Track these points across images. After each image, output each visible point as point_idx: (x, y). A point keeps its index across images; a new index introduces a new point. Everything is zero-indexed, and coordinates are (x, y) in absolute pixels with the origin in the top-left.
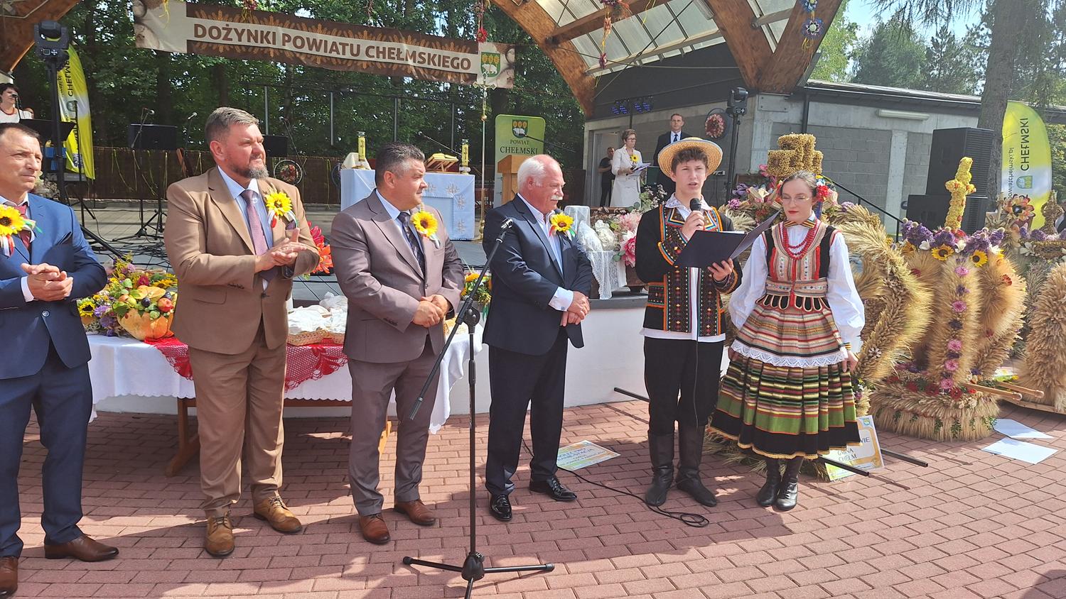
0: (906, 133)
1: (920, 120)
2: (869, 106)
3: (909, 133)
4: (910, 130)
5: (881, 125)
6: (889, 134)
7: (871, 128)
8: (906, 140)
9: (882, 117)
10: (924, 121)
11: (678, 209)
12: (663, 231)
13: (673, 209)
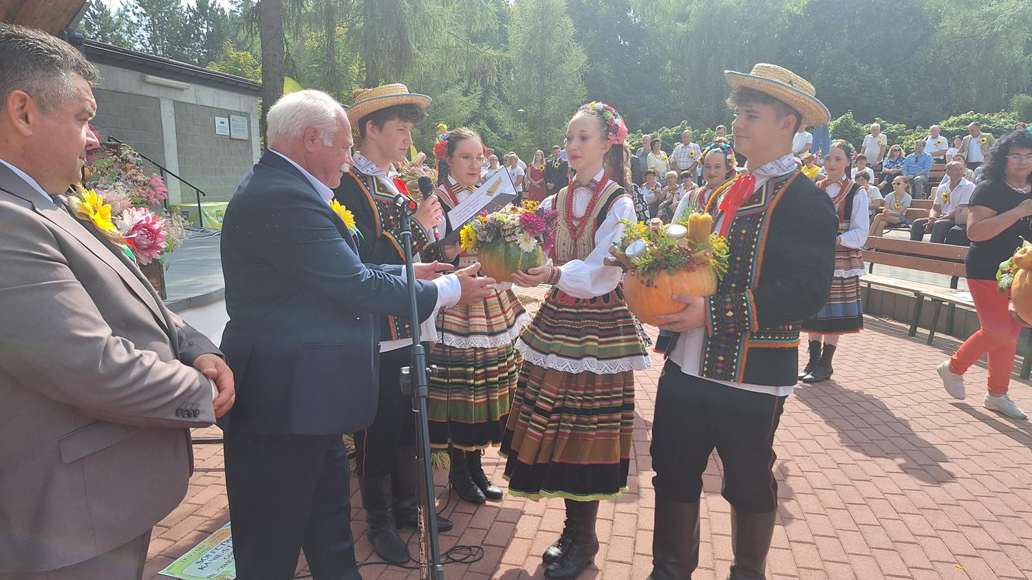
0: (172, 102)
2: (134, 70)
4: (174, 99)
5: (149, 92)
7: (139, 94)
8: (173, 108)
9: (149, 83)
10: (185, 91)
11: (380, 178)
12: (376, 209)
13: (372, 176)
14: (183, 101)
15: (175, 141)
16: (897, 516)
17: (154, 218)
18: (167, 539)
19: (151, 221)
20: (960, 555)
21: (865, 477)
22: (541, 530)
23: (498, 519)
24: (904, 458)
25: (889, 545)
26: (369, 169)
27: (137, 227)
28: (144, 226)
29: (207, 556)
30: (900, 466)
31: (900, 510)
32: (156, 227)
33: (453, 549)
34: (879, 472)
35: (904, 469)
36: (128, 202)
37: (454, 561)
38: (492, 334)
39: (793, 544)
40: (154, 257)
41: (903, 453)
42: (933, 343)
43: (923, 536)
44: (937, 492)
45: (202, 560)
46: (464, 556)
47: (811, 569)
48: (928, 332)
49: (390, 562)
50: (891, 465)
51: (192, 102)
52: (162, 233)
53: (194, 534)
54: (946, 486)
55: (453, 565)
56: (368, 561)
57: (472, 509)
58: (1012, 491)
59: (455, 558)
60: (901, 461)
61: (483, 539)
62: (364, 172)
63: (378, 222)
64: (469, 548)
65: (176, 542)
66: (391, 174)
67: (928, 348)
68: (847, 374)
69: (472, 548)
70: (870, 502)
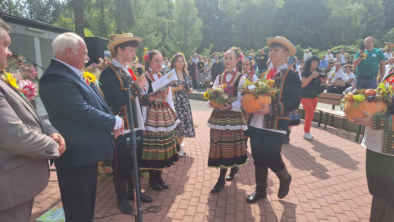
0: (39, 38)
1: (43, 33)
2: (24, 25)
3: (40, 38)
4: (40, 37)
5: (29, 34)
6: (33, 37)
7: (25, 35)
8: (39, 41)
9: (30, 30)
10: (44, 33)
11: (122, 68)
12: (121, 80)
13: (119, 68)
14: (43, 37)
15: (40, 54)
16: (310, 191)
17: (32, 84)
18: (39, 207)
19: (31, 85)
20: (330, 204)
21: (299, 177)
22: (183, 200)
23: (167, 196)
24: (313, 170)
25: (307, 201)
26: (118, 65)
27: (25, 87)
28: (28, 87)
29: (55, 213)
30: (312, 173)
31: (311, 189)
32: (33, 87)
33: (150, 208)
34: (305, 176)
35: (313, 174)
36: (21, 77)
37: (150, 212)
38: (166, 127)
39: (273, 201)
40: (32, 99)
41: (313, 168)
42: (326, 129)
43: (318, 197)
44: (324, 182)
45: (53, 215)
46: (154, 210)
47: (279, 210)
48: (324, 125)
49: (125, 213)
50: (308, 173)
51: (47, 38)
52: (35, 89)
53: (50, 205)
54: (327, 179)
55: (150, 213)
56: (117, 213)
57: (157, 192)
58: (350, 181)
59: (150, 211)
60: (312, 171)
61: (161, 203)
62: (116, 66)
63: (122, 84)
64: (156, 207)
65: (42, 208)
66: (127, 67)
67: (324, 131)
68: (295, 141)
69: (157, 207)
70: (301, 186)
